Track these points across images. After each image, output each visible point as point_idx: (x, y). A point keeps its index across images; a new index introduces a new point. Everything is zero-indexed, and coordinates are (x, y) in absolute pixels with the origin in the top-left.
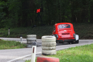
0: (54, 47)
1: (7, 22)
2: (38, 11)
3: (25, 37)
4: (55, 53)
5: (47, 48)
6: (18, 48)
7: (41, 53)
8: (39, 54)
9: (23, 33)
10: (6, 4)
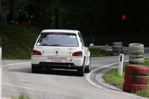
0: (142, 55)
4: (143, 62)
5: (135, 56)
6: (103, 56)
7: (128, 61)
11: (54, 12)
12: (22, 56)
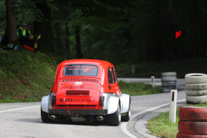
0: (205, 91)
5: (195, 92)
6: (148, 94)
7: (184, 100)
8: (182, 103)
9: (155, 71)
10: (128, 26)
11: (74, 30)
12: (26, 97)
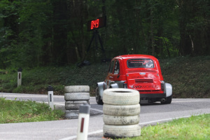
0: (135, 118)
1: (15, 52)
2: (95, 23)
3: (62, 92)
4: (138, 133)
5: (118, 119)
6: (42, 120)
7: (101, 131)
8: (97, 136)
9: (55, 82)
10: (13, 7)
